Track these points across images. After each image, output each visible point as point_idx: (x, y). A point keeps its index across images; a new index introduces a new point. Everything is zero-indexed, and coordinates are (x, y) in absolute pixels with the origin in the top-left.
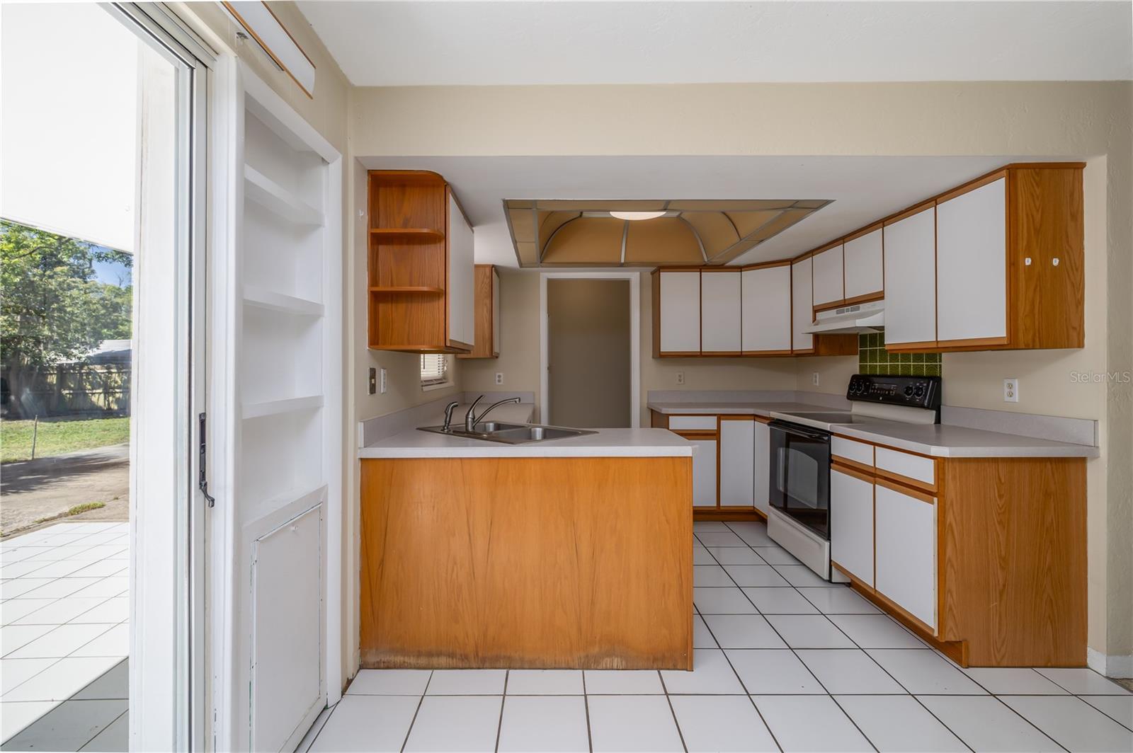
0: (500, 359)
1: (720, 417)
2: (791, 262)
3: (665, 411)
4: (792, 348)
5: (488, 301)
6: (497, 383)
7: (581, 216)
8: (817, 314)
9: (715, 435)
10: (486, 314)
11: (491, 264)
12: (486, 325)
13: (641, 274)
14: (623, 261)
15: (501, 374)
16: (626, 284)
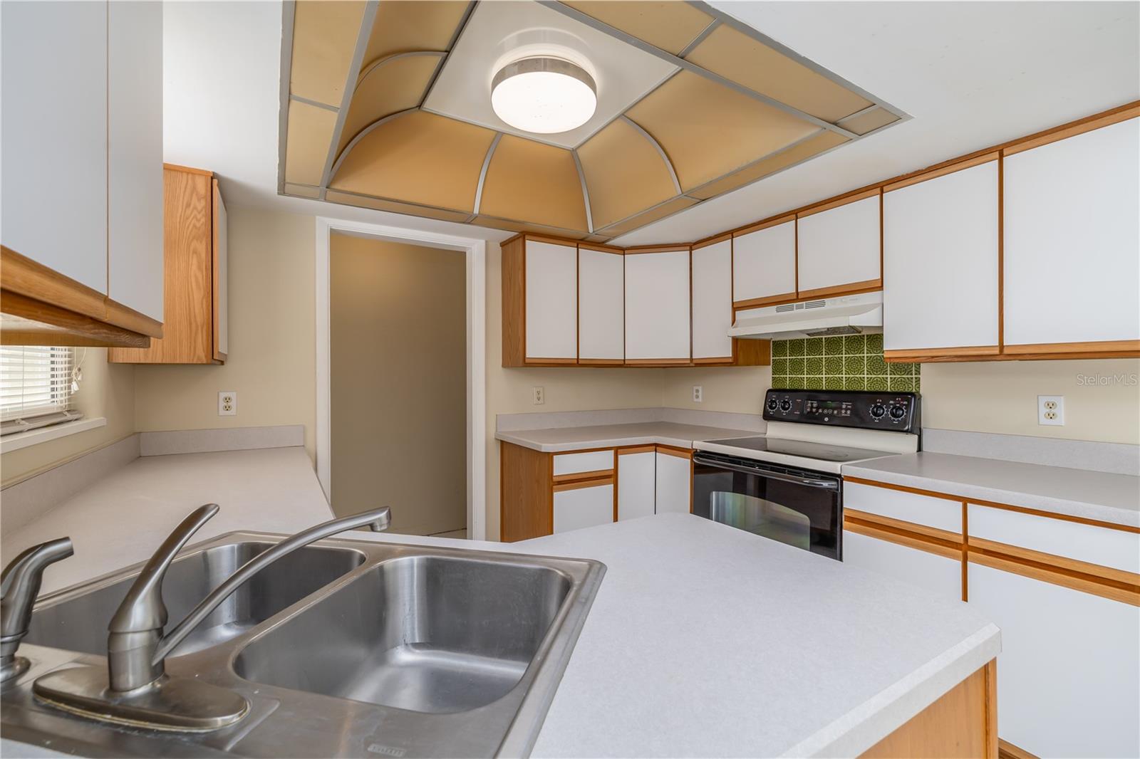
0: (227, 366)
1: (618, 450)
2: (691, 246)
3: (546, 447)
4: (691, 356)
5: (202, 247)
6: (222, 412)
7: (420, 106)
8: (737, 312)
9: (610, 477)
10: (197, 273)
11: (211, 170)
12: (198, 296)
13: (486, 242)
14: (476, 211)
15: (233, 395)
16: (458, 258)
